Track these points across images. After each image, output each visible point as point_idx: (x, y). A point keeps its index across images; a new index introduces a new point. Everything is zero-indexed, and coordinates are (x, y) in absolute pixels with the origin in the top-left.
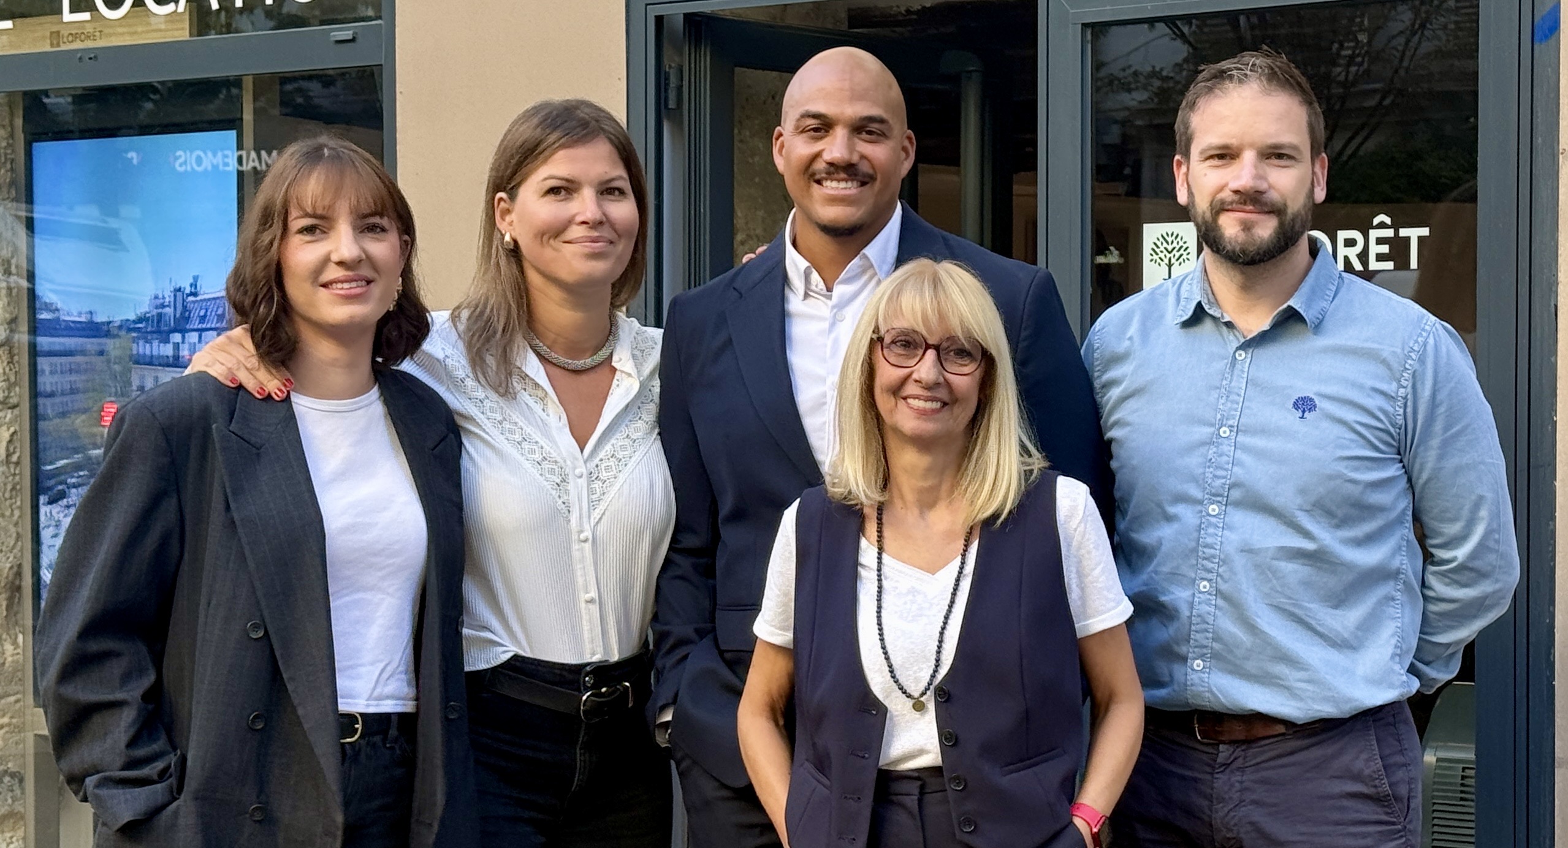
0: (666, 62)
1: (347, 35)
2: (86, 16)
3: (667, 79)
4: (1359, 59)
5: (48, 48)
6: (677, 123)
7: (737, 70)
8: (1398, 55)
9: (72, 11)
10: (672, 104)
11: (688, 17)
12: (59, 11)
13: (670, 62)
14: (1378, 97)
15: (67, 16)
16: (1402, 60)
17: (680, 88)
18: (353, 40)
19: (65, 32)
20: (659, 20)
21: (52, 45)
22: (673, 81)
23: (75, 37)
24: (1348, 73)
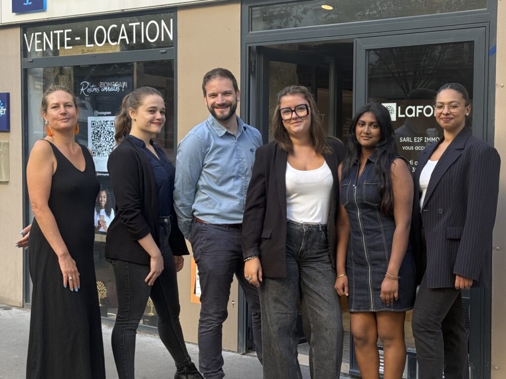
0: (251, 59)
1: (164, 51)
2: (92, 45)
3: (251, 63)
4: (427, 60)
5: (81, 54)
6: (254, 76)
7: (270, 61)
8: (437, 59)
9: (89, 44)
10: (253, 70)
11: (257, 47)
12: (85, 44)
13: (252, 59)
14: (432, 71)
15: (87, 45)
16: (438, 61)
17: (255, 66)
18: (166, 52)
19: (85, 50)
20: (250, 47)
21: (82, 53)
22: (253, 64)
23: (88, 51)
24: (424, 64)
